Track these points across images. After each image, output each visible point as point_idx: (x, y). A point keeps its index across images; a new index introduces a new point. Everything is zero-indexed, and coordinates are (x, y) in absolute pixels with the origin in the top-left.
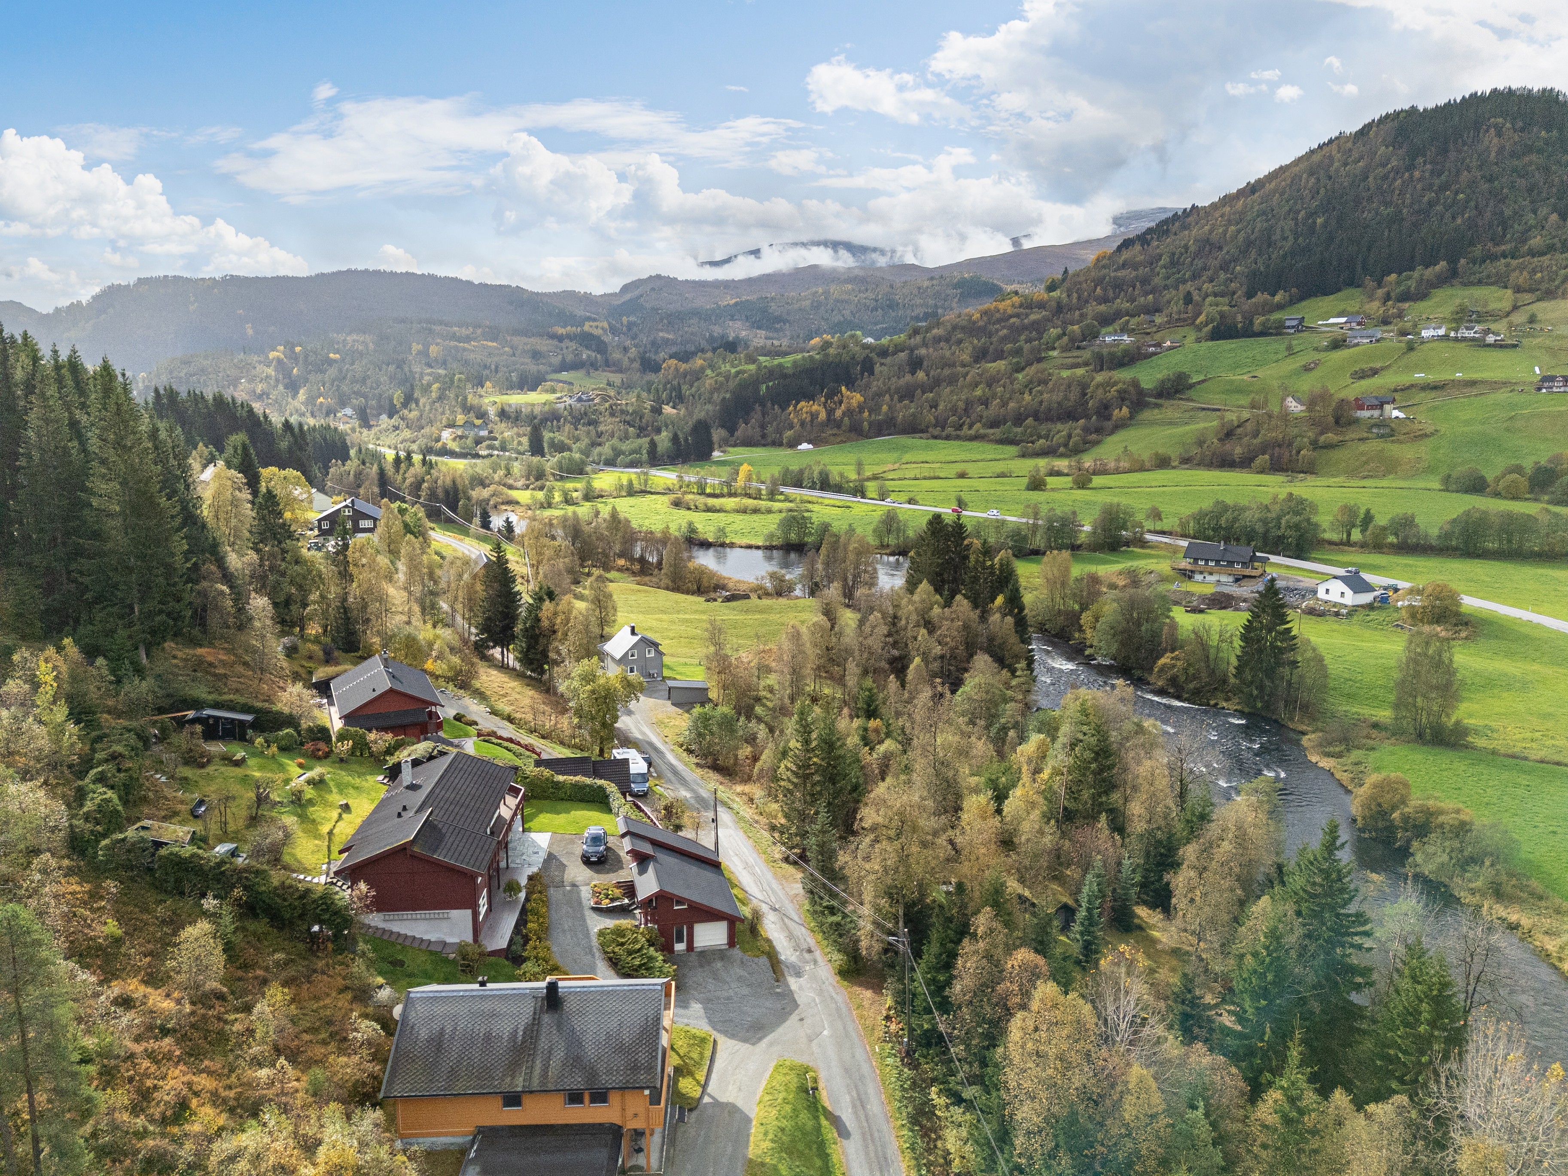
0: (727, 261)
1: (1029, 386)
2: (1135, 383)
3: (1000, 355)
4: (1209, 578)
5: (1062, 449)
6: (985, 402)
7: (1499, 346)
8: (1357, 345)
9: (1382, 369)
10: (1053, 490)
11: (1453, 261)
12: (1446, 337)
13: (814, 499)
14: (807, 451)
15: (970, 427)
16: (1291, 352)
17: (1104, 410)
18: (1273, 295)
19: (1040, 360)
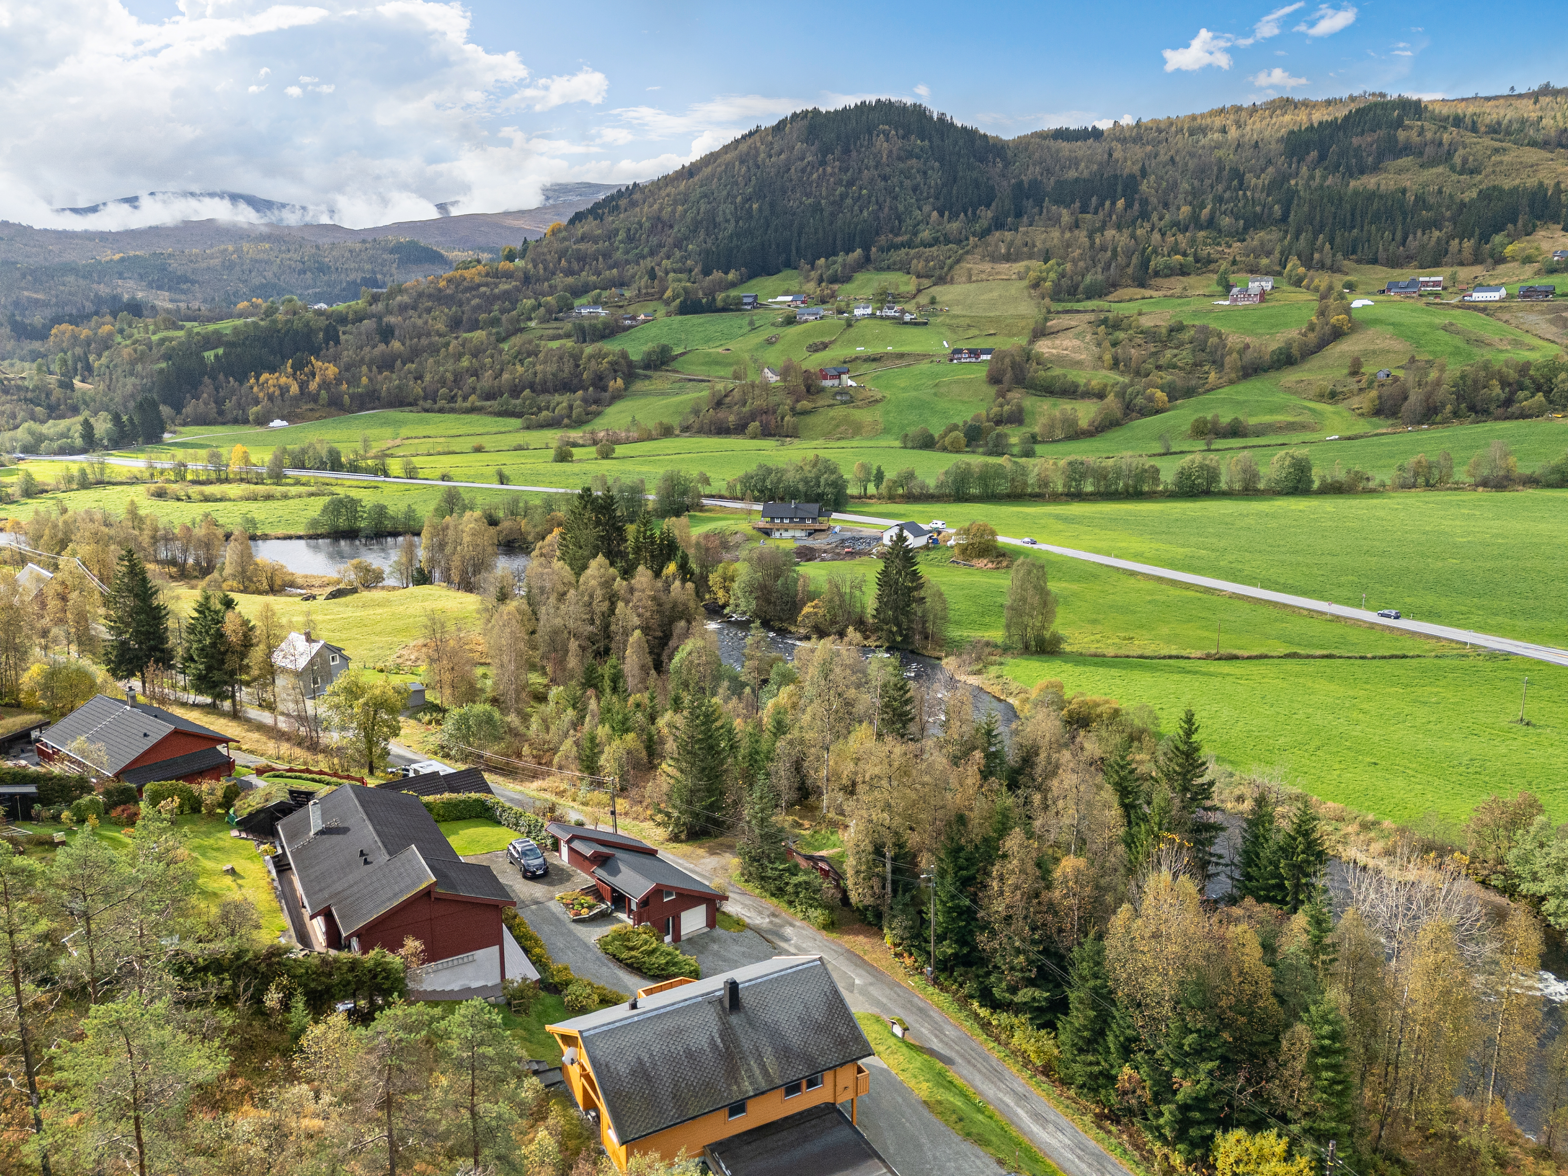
0: (94, 209)
1: (519, 357)
2: (624, 355)
3: (474, 326)
4: (785, 534)
5: (566, 421)
6: (475, 373)
7: (914, 324)
8: (806, 321)
9: (831, 342)
10: (580, 461)
11: (867, 249)
12: (873, 316)
13: (334, 481)
14: (282, 428)
15: (465, 398)
16: (753, 327)
17: (599, 383)
18: (726, 273)
19: (521, 330)
